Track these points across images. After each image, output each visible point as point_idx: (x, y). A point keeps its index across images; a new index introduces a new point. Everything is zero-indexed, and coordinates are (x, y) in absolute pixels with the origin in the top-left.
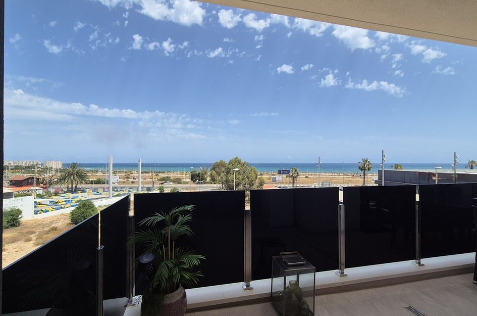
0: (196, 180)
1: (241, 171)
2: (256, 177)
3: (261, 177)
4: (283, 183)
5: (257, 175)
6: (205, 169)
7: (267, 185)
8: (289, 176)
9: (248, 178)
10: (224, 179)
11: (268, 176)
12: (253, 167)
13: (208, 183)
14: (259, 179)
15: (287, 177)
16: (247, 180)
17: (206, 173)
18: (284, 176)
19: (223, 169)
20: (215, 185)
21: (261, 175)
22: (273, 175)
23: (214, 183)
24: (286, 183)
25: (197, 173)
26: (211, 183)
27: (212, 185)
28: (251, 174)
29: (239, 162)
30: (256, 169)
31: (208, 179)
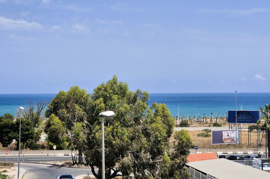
0: (10, 140)
1: (128, 117)
2: (169, 133)
3: (182, 133)
4: (240, 146)
5: (170, 127)
6: (35, 111)
7: (199, 152)
8: (257, 128)
9: (147, 135)
10: (83, 137)
11: (201, 129)
12: (160, 106)
13: (43, 147)
14: (179, 136)
15: (251, 129)
16: (144, 140)
17: (36, 121)
18: (245, 127)
19: (79, 111)
20: (60, 154)
21: (184, 124)
22: (216, 125)
23: (58, 149)
24: (249, 146)
25: (15, 121)
26: (51, 148)
27: (52, 154)
28: (154, 125)
29: (122, 91)
30: (169, 111)
31: (43, 137)
